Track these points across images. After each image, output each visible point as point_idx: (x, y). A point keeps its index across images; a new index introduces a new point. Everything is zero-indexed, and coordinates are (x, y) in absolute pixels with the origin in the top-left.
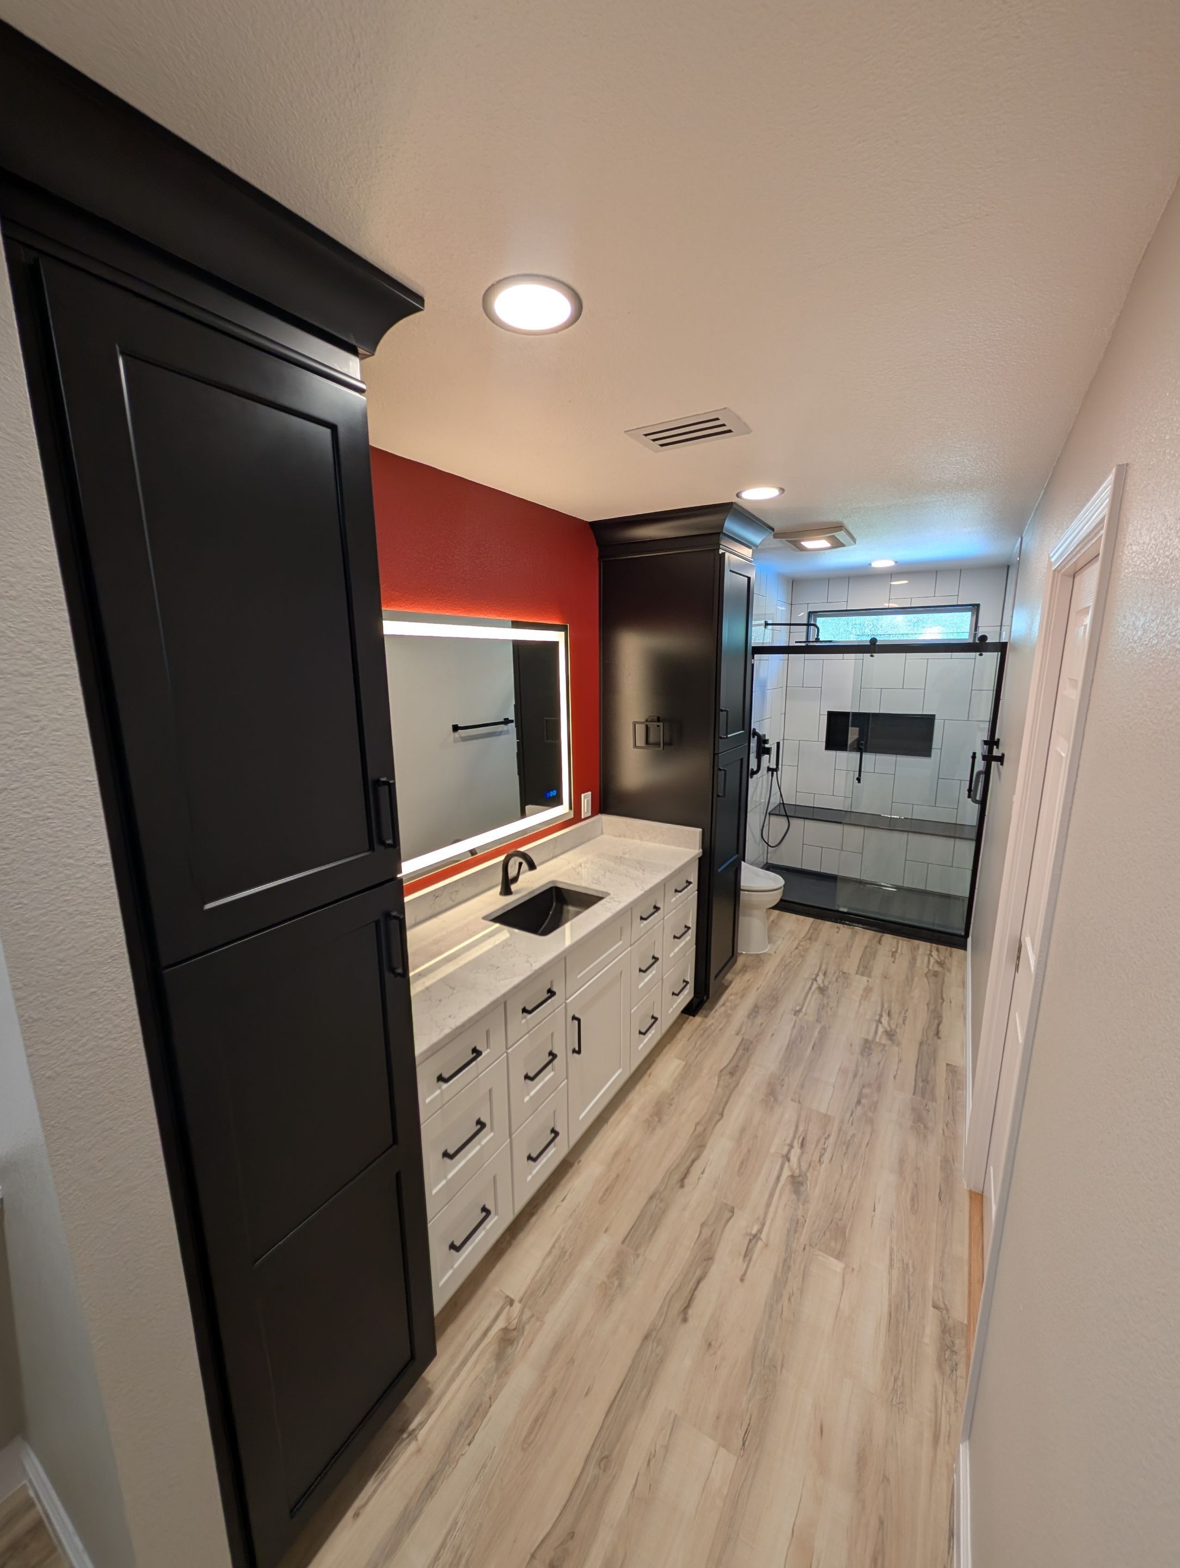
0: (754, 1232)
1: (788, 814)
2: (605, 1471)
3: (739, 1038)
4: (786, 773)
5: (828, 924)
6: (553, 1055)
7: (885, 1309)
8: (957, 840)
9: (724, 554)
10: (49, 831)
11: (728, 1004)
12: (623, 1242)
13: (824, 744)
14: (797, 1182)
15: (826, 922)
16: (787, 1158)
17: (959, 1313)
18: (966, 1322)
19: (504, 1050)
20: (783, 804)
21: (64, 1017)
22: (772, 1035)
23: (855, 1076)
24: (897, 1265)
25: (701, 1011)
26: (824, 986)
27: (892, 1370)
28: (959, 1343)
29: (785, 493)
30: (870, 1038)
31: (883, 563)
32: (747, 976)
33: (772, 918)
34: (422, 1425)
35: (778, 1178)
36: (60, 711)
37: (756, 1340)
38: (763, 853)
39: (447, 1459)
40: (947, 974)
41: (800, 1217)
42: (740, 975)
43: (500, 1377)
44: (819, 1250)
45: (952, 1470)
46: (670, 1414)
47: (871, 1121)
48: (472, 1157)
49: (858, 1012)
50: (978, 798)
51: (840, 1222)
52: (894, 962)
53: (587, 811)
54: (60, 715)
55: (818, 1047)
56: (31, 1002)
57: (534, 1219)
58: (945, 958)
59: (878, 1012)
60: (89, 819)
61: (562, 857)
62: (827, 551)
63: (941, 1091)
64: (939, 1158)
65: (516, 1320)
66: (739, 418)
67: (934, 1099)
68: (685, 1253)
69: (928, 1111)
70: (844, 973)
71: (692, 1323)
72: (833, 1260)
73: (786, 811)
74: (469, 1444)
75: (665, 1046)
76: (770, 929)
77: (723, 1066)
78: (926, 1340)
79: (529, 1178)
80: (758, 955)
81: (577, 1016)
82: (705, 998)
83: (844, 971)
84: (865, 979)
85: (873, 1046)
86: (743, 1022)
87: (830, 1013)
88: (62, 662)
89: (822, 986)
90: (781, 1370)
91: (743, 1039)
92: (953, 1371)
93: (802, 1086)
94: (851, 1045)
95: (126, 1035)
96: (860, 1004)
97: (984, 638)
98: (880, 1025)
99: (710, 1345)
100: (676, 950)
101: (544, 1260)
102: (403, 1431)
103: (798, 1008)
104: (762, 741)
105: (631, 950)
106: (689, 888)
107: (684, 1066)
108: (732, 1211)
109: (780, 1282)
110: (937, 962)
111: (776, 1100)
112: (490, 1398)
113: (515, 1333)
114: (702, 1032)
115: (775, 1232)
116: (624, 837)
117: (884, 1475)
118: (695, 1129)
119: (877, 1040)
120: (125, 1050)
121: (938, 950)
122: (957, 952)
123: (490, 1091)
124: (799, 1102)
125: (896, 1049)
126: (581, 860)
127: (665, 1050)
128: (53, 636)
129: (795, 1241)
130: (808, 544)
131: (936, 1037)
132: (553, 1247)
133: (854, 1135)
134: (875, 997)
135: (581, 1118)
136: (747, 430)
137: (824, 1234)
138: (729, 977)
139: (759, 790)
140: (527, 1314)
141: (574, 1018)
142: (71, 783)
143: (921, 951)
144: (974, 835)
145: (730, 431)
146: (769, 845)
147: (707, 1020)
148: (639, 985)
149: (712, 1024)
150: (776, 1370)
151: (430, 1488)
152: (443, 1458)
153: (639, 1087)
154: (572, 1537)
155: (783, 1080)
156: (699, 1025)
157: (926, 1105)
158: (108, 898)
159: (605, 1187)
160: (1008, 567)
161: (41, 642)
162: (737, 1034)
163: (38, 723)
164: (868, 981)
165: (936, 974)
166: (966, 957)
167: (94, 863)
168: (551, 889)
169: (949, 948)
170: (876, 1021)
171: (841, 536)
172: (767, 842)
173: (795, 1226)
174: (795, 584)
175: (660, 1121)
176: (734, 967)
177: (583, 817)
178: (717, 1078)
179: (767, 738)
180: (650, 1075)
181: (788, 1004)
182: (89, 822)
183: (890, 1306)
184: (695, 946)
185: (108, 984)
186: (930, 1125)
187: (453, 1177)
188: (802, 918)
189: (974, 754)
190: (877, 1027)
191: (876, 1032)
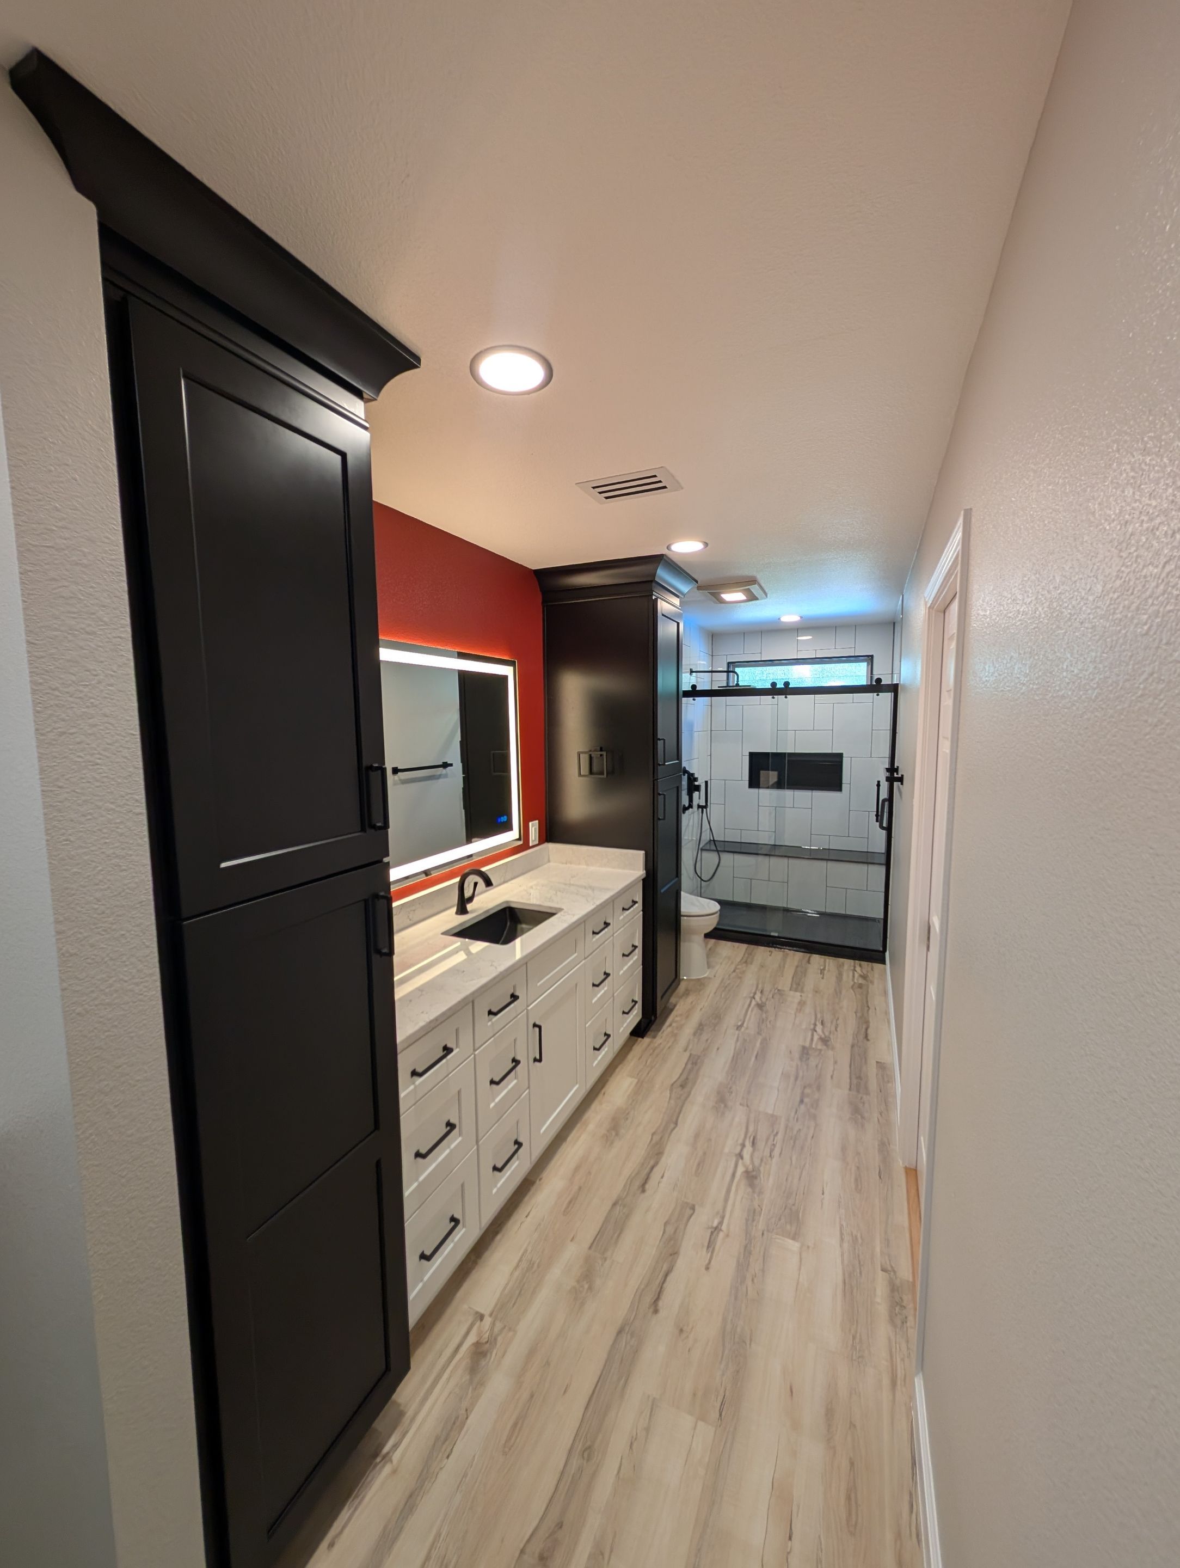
0: (715, 1224)
1: (719, 849)
2: (588, 1460)
3: (687, 1054)
4: (715, 810)
5: (762, 948)
6: (516, 1062)
7: (840, 1278)
8: (870, 866)
9: (656, 600)
10: (98, 777)
11: (674, 1025)
12: (590, 1248)
13: (747, 783)
14: (751, 1177)
15: (760, 947)
16: (740, 1156)
17: (905, 1272)
18: (911, 1280)
19: (472, 1051)
20: (714, 840)
21: (96, 956)
22: (718, 1049)
23: (796, 1079)
24: (847, 1238)
25: (649, 1033)
26: (762, 1002)
27: (850, 1330)
28: (907, 1298)
29: (709, 546)
30: (807, 1044)
31: (790, 617)
32: (690, 999)
33: (709, 946)
34: (396, 1446)
35: (734, 1175)
36: (115, 669)
37: (724, 1320)
38: (697, 887)
39: (425, 1476)
40: (871, 986)
41: (756, 1206)
42: (684, 998)
43: (475, 1389)
44: (777, 1234)
45: (910, 1409)
46: (649, 1396)
47: (814, 1117)
48: (444, 1159)
49: (794, 1024)
50: (885, 825)
51: (793, 1207)
52: (823, 978)
53: (535, 839)
54: (114, 672)
55: (762, 1056)
56: (69, 937)
57: (499, 1237)
58: (868, 972)
59: (813, 1022)
60: (130, 770)
61: (512, 881)
62: (742, 604)
63: (873, 1085)
64: (876, 1143)
65: (487, 1334)
66: (673, 476)
67: (868, 1093)
68: (650, 1251)
69: (864, 1103)
70: (778, 990)
71: (663, 1313)
72: (790, 1241)
73: (717, 846)
74: (448, 1457)
75: (616, 1067)
76: (708, 956)
77: (674, 1080)
78: (878, 1300)
79: (495, 1191)
80: (699, 980)
81: (538, 1023)
82: (653, 1018)
83: (780, 988)
84: (798, 994)
85: (810, 1052)
86: (689, 1040)
87: (769, 1026)
88: (119, 626)
89: (760, 1002)
90: (750, 1344)
91: (691, 1055)
92: (903, 1323)
93: (749, 1092)
94: (790, 1052)
95: (147, 981)
96: (796, 1015)
97: (879, 680)
98: (815, 1033)
99: (681, 1331)
100: (626, 968)
101: (512, 1274)
102: (376, 1455)
103: (739, 1024)
104: (692, 778)
105: (584, 964)
106: (634, 907)
107: (637, 1083)
108: (693, 1208)
109: (742, 1266)
110: (861, 976)
111: (726, 1106)
112: (467, 1410)
113: (487, 1345)
114: (651, 1051)
115: (734, 1222)
116: (571, 864)
117: (851, 1422)
118: (652, 1139)
119: (814, 1046)
120: (145, 996)
121: (860, 966)
122: (877, 966)
123: (459, 1092)
124: (748, 1106)
125: (830, 1053)
126: (531, 884)
127: (617, 1070)
128: (113, 602)
129: (754, 1228)
130: (727, 597)
131: (865, 1041)
132: (520, 1260)
133: (800, 1130)
134: (808, 1009)
135: (542, 1131)
136: (679, 487)
137: (780, 1219)
138: (673, 1000)
139: (690, 828)
140: (499, 1325)
141: (535, 1025)
142: (118, 735)
143: (846, 967)
144: (883, 860)
145: (665, 487)
146: (702, 880)
147: (655, 1040)
148: (593, 999)
149: (661, 1044)
150: (746, 1344)
151: (409, 1504)
152: (421, 1475)
153: (595, 1105)
154: (561, 1527)
155: (730, 1088)
156: (649, 1045)
157: (861, 1098)
158: (141, 846)
159: (568, 1199)
160: (894, 623)
161: (104, 606)
162: (685, 1050)
163: (96, 677)
164: (801, 996)
165: (860, 986)
166: (885, 970)
167: (131, 811)
168: (504, 910)
169: (870, 963)
170: (811, 1030)
171: (755, 589)
172: (700, 875)
173: (752, 1215)
174: (714, 638)
175: (617, 1134)
176: (677, 991)
177: (531, 845)
178: (669, 1092)
179: (696, 776)
180: (604, 1094)
181: (730, 1020)
182: (130, 772)
183: (844, 1274)
184: (641, 967)
185: (135, 929)
186: (866, 1115)
187: (425, 1179)
188: (737, 944)
189: (879, 782)
190: (812, 1035)
191: (812, 1039)
